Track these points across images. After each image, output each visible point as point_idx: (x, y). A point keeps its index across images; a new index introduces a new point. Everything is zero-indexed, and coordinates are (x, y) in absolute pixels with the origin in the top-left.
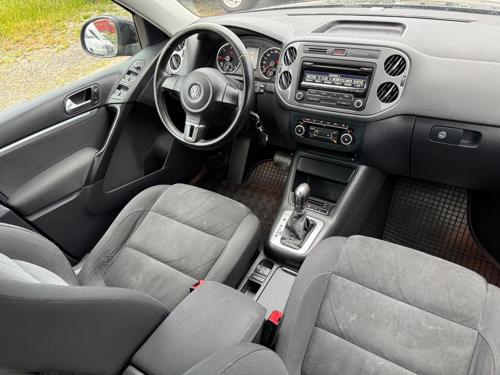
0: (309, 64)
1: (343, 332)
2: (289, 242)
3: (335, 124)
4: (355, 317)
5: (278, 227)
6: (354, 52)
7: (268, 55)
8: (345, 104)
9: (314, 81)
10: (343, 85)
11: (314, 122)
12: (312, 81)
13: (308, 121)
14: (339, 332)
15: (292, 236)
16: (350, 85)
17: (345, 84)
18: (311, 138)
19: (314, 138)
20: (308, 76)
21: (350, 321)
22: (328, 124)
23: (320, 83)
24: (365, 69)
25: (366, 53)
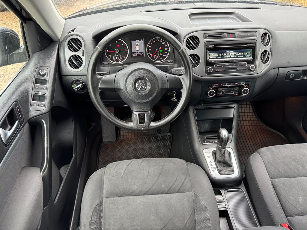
0: (211, 46)
1: (303, 212)
2: (225, 172)
3: (236, 83)
4: (301, 199)
5: (209, 164)
6: (241, 34)
7: (151, 44)
8: (242, 69)
9: (217, 58)
10: (237, 57)
11: (221, 85)
12: (215, 57)
13: (217, 85)
14: (301, 213)
15: (224, 167)
16: (242, 56)
17: (239, 56)
18: (220, 96)
19: (222, 96)
20: (212, 55)
21: (301, 202)
22: (232, 85)
23: (221, 58)
24: (251, 44)
25: (249, 34)
